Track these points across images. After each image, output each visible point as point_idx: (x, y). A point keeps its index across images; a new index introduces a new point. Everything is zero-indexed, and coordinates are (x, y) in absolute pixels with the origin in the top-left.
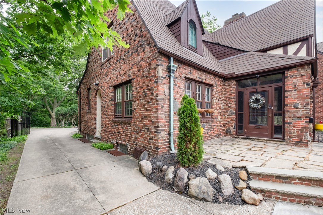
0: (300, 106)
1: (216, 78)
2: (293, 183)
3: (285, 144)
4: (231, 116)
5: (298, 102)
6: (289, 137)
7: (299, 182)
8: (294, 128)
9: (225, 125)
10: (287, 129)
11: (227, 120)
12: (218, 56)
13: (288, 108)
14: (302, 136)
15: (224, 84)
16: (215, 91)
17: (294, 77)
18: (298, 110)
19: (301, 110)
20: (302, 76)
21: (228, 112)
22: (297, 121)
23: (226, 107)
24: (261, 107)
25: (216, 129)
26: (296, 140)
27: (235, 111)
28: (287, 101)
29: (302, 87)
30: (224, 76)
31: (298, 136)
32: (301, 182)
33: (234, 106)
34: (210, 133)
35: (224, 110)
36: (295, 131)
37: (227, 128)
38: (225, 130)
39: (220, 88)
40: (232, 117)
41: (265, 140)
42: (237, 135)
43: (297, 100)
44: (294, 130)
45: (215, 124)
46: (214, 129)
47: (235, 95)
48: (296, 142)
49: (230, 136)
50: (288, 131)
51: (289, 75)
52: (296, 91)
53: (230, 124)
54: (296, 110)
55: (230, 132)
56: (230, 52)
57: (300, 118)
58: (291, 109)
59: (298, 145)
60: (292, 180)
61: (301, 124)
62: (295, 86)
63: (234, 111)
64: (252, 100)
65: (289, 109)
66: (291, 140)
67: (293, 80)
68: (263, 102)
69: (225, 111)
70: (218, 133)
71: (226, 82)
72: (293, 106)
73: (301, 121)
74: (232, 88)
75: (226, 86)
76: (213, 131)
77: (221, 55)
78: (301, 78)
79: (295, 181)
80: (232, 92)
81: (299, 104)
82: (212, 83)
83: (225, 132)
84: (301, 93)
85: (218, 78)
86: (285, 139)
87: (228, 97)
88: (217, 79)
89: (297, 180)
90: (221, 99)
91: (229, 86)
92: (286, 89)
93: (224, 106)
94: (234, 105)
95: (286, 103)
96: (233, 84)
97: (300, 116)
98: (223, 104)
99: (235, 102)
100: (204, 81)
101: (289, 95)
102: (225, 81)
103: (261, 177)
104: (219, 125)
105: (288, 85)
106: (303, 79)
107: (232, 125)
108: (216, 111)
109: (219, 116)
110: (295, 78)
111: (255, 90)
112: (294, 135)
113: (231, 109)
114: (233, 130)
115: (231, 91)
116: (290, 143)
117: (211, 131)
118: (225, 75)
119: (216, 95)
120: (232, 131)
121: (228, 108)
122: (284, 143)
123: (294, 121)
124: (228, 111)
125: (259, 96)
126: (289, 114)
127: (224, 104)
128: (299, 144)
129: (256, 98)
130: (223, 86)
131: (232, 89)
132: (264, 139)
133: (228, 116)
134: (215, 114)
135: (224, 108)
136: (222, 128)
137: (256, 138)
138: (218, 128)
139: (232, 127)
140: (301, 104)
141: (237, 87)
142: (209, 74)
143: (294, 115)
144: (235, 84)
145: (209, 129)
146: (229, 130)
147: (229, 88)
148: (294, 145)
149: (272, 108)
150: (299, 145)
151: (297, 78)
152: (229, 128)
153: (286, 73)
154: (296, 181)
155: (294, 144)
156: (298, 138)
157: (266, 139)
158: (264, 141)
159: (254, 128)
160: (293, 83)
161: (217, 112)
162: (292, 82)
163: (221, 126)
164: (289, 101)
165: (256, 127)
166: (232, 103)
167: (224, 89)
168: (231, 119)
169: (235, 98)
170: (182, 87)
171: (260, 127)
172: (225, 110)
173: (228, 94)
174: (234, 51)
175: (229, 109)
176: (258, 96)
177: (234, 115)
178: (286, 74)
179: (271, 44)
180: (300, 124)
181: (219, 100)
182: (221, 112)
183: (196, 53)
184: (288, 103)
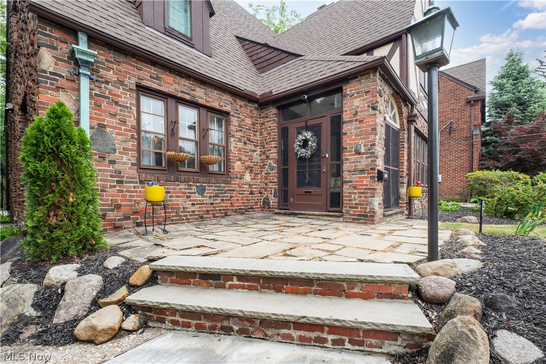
0: (363, 150)
1: (238, 100)
2: (227, 286)
3: (343, 222)
4: (270, 173)
5: (360, 143)
6: (348, 208)
7: (237, 283)
8: (355, 191)
9: (261, 191)
10: (346, 193)
11: (264, 182)
12: (261, 65)
13: (347, 154)
14: (367, 205)
15: (260, 115)
16: (235, 126)
17: (356, 95)
18: (360, 156)
19: (365, 156)
20: (366, 93)
21: (266, 167)
22: (359, 178)
23: (264, 157)
24: (312, 155)
25: (237, 197)
26: (358, 212)
27: (277, 164)
28: (347, 142)
29: (366, 113)
30: (257, 100)
31: (360, 204)
32: (241, 283)
33: (275, 156)
34: (220, 203)
35: (260, 163)
36: (357, 196)
37: (265, 196)
38: (262, 201)
39: (248, 121)
40: (272, 176)
41: (317, 215)
42: (280, 209)
43: (359, 137)
44: (355, 193)
45: (236, 187)
46: (231, 197)
47: (275, 135)
48: (358, 215)
49: (269, 211)
50: (347, 197)
51: (348, 93)
52: (358, 122)
53: (269, 188)
54: (358, 156)
55: (268, 204)
56: (277, 59)
57: (362, 171)
58: (352, 155)
59: (361, 221)
60: (226, 279)
61: (365, 183)
62: (356, 112)
63: (275, 165)
64: (298, 143)
65: (349, 155)
66: (352, 213)
67: (354, 100)
68: (314, 144)
69: (262, 164)
70: (244, 206)
71: (263, 111)
72: (353, 150)
73: (364, 177)
74: (270, 121)
75: (263, 118)
76: (230, 200)
77: (265, 64)
78: (365, 97)
79: (230, 283)
80: (271, 130)
81: (362, 146)
82: (228, 108)
83: (262, 204)
84: (365, 125)
85: (244, 101)
86: (343, 211)
87: (266, 139)
88: (240, 102)
89: (235, 279)
90: (253, 142)
91: (267, 117)
92: (344, 120)
93: (260, 155)
94: (274, 154)
95: (344, 145)
96: (273, 114)
97: (363, 168)
98: (258, 152)
99: (276, 147)
100: (201, 101)
101: (348, 129)
102: (261, 109)
103: (174, 278)
104: (248, 191)
105: (346, 111)
106: (367, 98)
107: (271, 191)
108: (239, 163)
109: (248, 174)
110: (356, 98)
111: (303, 124)
112: (356, 204)
113: (269, 161)
114: (273, 201)
115: (270, 127)
116: (350, 218)
117: (222, 200)
118: (258, 97)
119: (239, 134)
120: (271, 202)
121: (266, 159)
122: (341, 219)
123: (355, 177)
124: (266, 165)
125: (308, 135)
126: (348, 164)
127: (260, 152)
128: (362, 219)
129: (304, 138)
130: (259, 118)
131: (272, 124)
132: (315, 213)
133: (266, 174)
134: (236, 170)
135: (261, 160)
136: (255, 197)
137: (303, 212)
138: (245, 197)
139: (272, 194)
140: (365, 146)
141: (279, 120)
142: (215, 89)
143: (355, 166)
144: (275, 114)
145: (220, 197)
146: (268, 199)
147: (267, 122)
148: (355, 222)
149: (327, 157)
150: (363, 221)
151: (359, 97)
152: (267, 196)
153: (344, 88)
154: (233, 283)
155: (356, 219)
156: (361, 208)
157: (316, 213)
158: (315, 217)
159: (304, 194)
160: (354, 107)
161: (242, 166)
162: (352, 106)
163: (252, 193)
164: (348, 142)
165: (305, 192)
166: (270, 150)
167: (260, 124)
168: (270, 179)
169: (276, 141)
170: (128, 105)
171: (310, 192)
172: (262, 162)
173: (265, 134)
174: (283, 55)
175: (267, 162)
176: (306, 134)
177: (276, 171)
178: (344, 91)
179: (350, 47)
180: (363, 181)
181: (245, 143)
182: (252, 167)
183: (193, 47)
184: (347, 144)
